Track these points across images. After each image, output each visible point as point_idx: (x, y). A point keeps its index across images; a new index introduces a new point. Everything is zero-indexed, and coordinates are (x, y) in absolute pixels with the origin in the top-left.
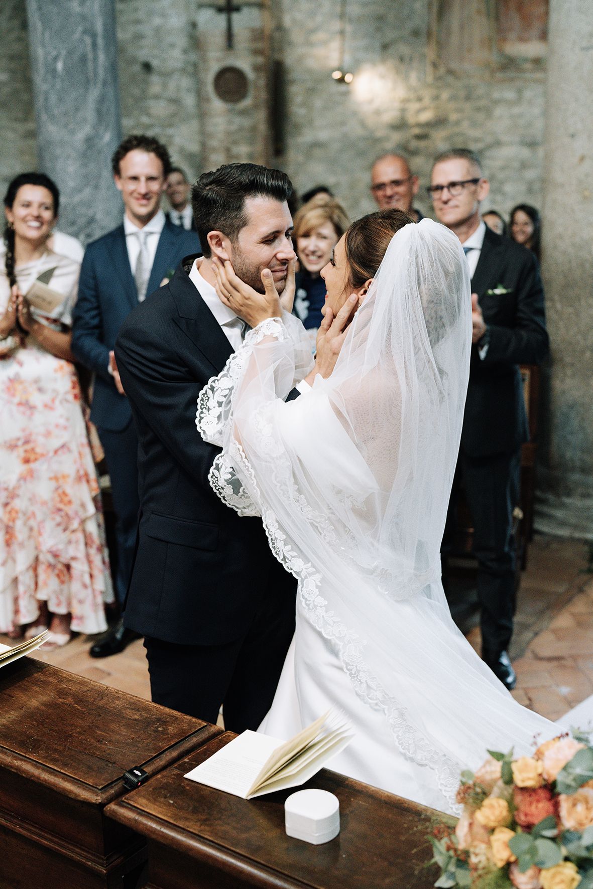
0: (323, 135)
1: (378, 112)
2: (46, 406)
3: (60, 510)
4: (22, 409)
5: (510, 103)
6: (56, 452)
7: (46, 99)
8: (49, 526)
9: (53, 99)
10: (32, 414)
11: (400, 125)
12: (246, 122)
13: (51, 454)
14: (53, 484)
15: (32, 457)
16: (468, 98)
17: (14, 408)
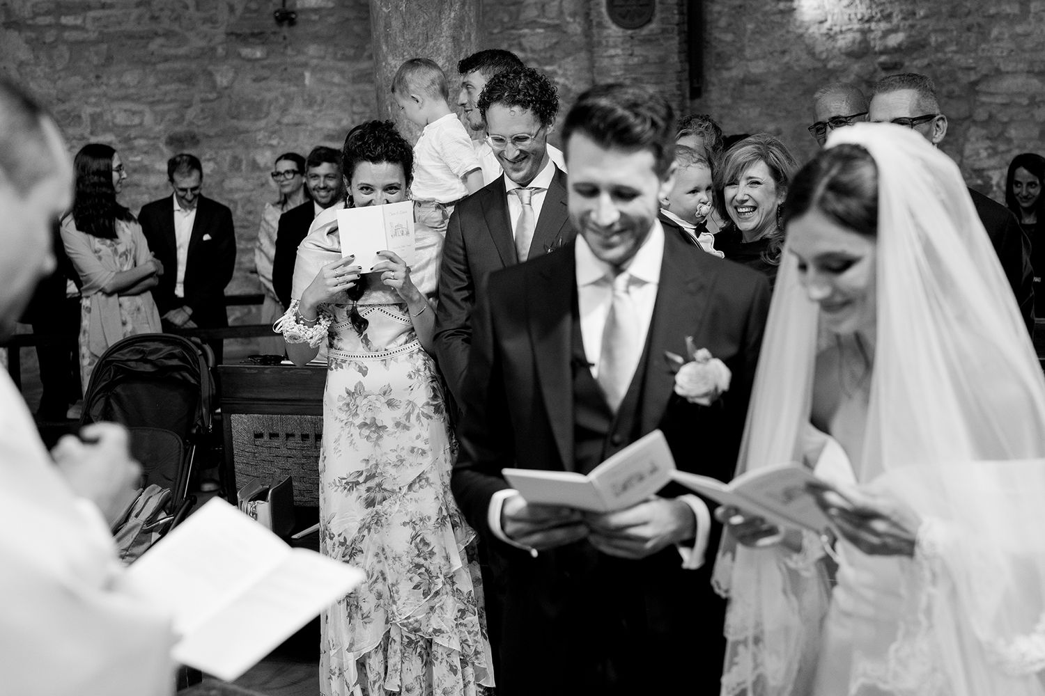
0: (757, 68)
1: (830, 36)
2: (398, 424)
3: (418, 566)
4: (366, 432)
5: (1011, 20)
6: (410, 486)
7: (388, 25)
8: (405, 588)
9: (396, 24)
10: (380, 437)
11: (861, 51)
12: (653, 54)
13: (405, 490)
14: (408, 532)
15: (379, 497)
16: (952, 15)
17: (356, 431)
